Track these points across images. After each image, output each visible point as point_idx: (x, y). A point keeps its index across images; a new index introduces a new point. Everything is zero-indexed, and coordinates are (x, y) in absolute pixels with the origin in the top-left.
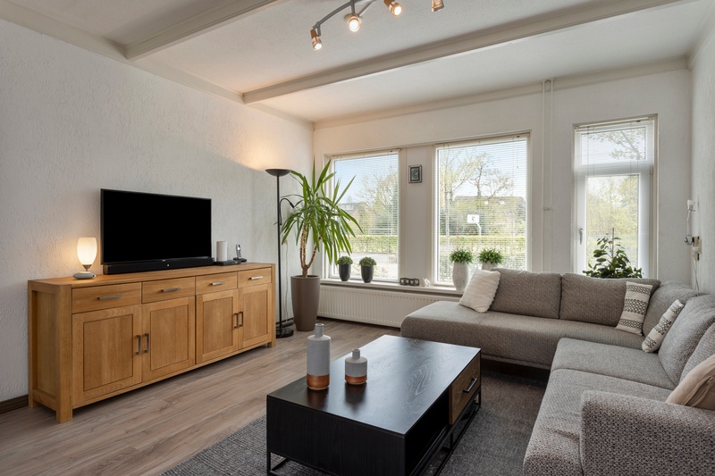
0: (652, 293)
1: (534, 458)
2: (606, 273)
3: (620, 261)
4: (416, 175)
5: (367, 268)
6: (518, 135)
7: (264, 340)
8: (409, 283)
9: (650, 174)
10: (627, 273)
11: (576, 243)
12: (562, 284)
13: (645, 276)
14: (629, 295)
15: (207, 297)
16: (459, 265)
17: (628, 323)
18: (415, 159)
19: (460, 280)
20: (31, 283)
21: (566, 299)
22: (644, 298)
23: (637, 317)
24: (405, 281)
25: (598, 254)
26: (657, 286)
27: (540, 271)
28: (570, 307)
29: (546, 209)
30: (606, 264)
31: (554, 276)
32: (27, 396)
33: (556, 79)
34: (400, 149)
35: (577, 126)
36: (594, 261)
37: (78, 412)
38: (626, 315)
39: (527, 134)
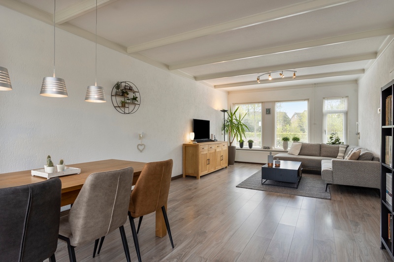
0: (347, 148)
1: (324, 171)
2: (333, 143)
3: (337, 140)
4: (268, 112)
5: (251, 144)
6: (305, 100)
7: (224, 166)
8: (266, 148)
9: (346, 113)
10: (340, 143)
11: (324, 135)
12: (321, 147)
13: (345, 144)
14: (340, 149)
15: (217, 150)
16: (286, 142)
17: (340, 156)
18: (268, 106)
19: (285, 146)
20: (183, 144)
21: (322, 151)
22: (345, 149)
23: (342, 155)
24: (265, 148)
25: (331, 138)
26: (348, 146)
27: (313, 143)
28: (323, 153)
29: (315, 124)
30: (333, 141)
31: (318, 144)
32: (182, 175)
33: (317, 84)
34: (262, 102)
35: (324, 98)
36: (330, 140)
37: (201, 177)
38: (339, 154)
39: (308, 100)
